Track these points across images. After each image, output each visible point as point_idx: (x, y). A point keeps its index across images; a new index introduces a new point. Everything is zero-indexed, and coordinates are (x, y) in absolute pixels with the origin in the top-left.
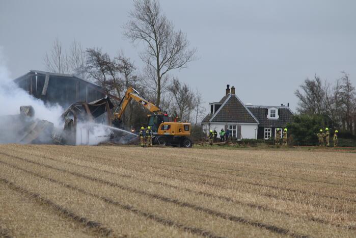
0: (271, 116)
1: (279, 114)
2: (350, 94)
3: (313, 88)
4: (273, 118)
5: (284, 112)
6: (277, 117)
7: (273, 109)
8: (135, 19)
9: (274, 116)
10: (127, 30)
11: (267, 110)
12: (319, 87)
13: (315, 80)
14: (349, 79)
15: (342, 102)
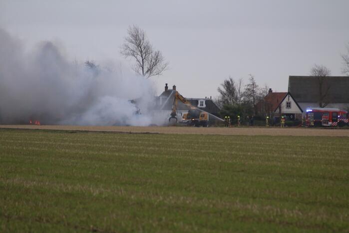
0: (201, 105)
1: (206, 104)
2: (254, 89)
3: (229, 86)
4: (202, 107)
5: (209, 102)
6: (204, 106)
7: (202, 100)
8: (127, 42)
9: (203, 105)
10: (122, 50)
11: (198, 101)
12: (233, 85)
13: (230, 81)
14: (254, 79)
15: (250, 95)
